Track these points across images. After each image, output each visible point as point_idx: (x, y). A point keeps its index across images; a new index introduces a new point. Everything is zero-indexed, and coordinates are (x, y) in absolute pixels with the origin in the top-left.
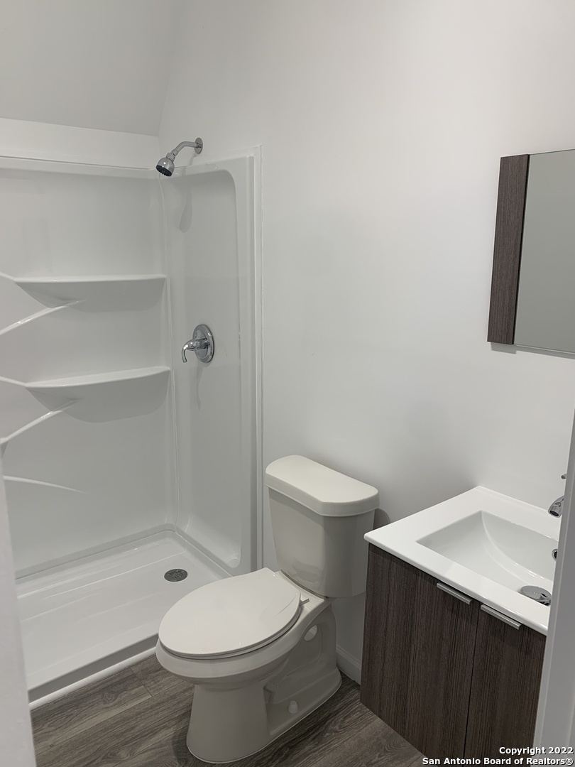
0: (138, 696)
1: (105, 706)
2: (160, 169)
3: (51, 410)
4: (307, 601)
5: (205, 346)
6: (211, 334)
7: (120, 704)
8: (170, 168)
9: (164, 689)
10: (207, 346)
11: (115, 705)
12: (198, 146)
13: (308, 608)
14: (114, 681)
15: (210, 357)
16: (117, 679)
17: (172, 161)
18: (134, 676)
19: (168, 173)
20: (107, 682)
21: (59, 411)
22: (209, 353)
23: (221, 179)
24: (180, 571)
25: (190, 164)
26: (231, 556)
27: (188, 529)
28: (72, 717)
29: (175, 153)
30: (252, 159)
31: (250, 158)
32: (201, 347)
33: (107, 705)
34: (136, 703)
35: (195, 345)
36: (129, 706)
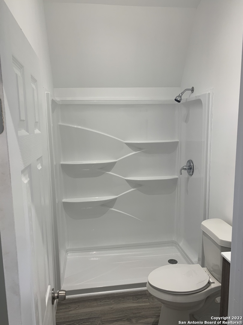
0: (145, 302)
1: (132, 301)
2: (176, 100)
3: (133, 188)
4: (214, 283)
5: (190, 168)
6: (193, 164)
7: (138, 303)
8: (180, 99)
9: (155, 303)
10: (191, 169)
11: (136, 302)
12: (192, 90)
13: (213, 286)
14: (138, 294)
15: (192, 173)
16: (140, 293)
17: (181, 97)
18: (146, 294)
19: (179, 101)
20: (136, 293)
21: (135, 189)
22: (191, 171)
23: (198, 102)
24: (175, 260)
25: (190, 97)
26: (195, 259)
27: (181, 244)
28: (121, 301)
29: (182, 93)
30: (209, 94)
31: (208, 93)
32: (189, 169)
33: (133, 301)
34: (144, 304)
35: (186, 168)
36: (141, 305)
